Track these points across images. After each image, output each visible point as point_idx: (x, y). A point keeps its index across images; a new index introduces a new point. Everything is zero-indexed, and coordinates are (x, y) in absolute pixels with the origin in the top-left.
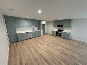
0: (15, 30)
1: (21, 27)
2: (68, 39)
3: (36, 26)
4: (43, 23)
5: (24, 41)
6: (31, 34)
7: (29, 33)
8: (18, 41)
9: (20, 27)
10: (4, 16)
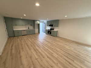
0: (12, 28)
1: (18, 26)
2: (57, 36)
3: (31, 25)
4: (37, 23)
5: (20, 37)
6: (25, 32)
7: (24, 30)
8: (15, 36)
9: (16, 25)
10: (4, 17)
